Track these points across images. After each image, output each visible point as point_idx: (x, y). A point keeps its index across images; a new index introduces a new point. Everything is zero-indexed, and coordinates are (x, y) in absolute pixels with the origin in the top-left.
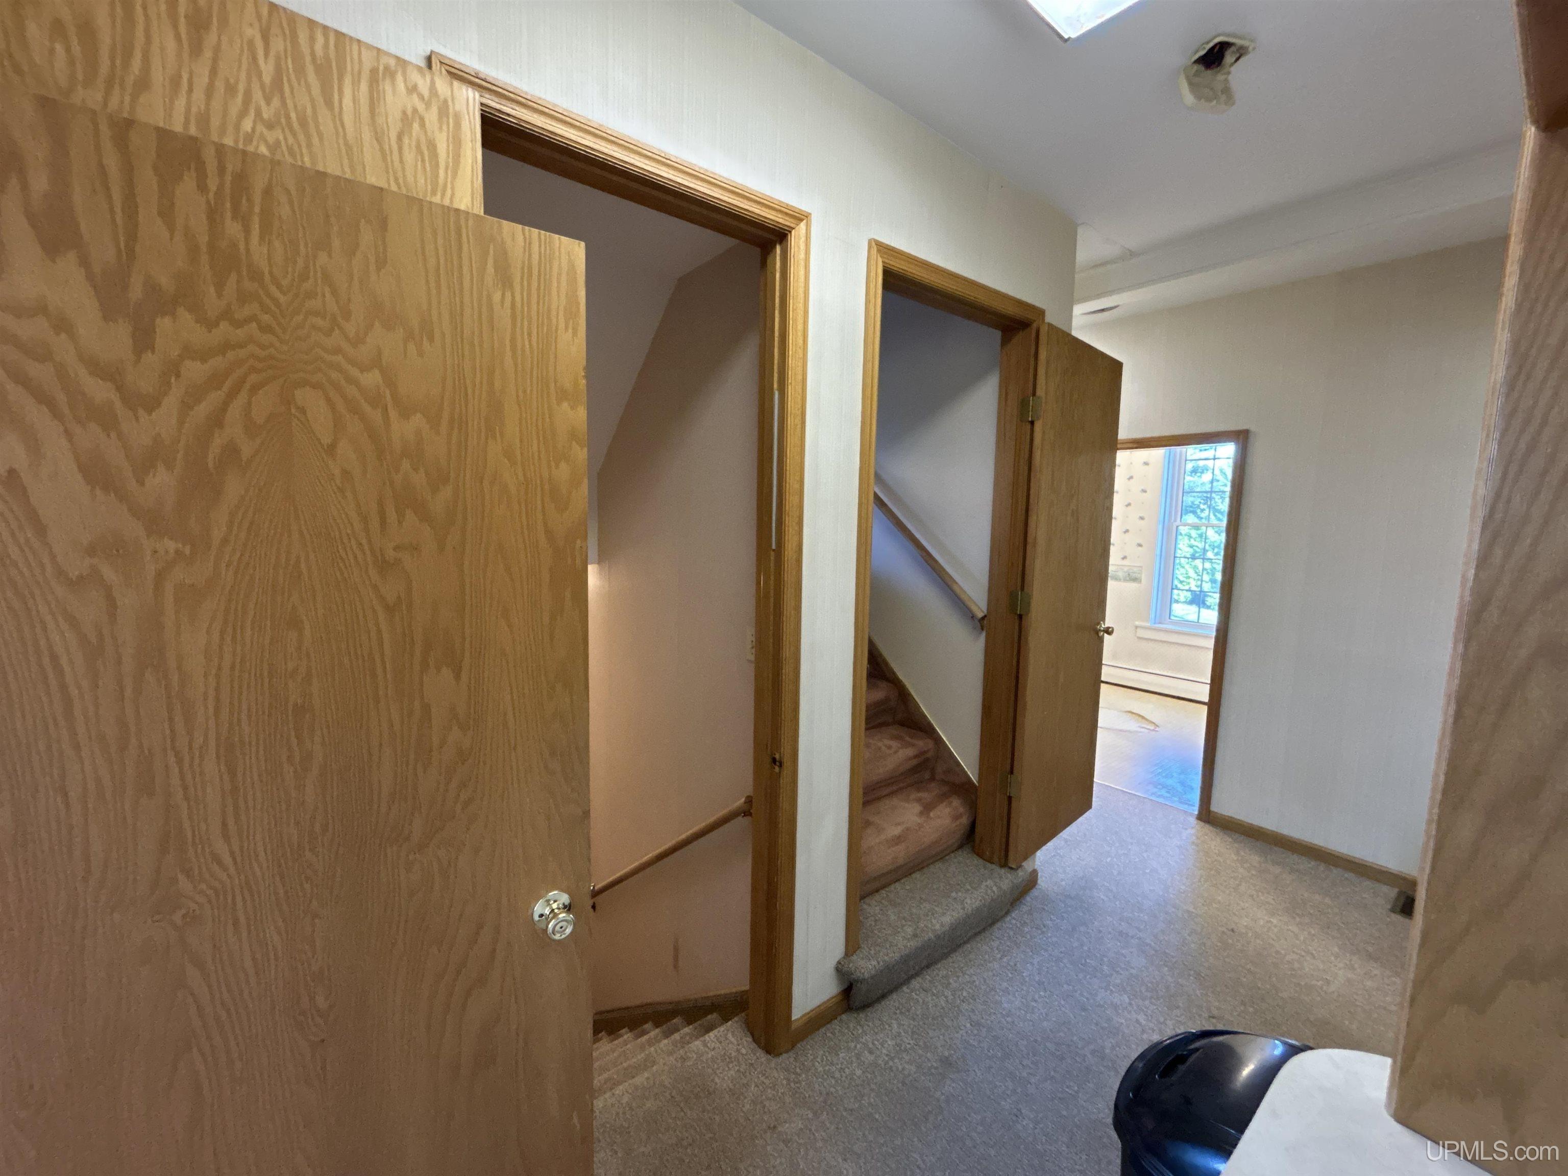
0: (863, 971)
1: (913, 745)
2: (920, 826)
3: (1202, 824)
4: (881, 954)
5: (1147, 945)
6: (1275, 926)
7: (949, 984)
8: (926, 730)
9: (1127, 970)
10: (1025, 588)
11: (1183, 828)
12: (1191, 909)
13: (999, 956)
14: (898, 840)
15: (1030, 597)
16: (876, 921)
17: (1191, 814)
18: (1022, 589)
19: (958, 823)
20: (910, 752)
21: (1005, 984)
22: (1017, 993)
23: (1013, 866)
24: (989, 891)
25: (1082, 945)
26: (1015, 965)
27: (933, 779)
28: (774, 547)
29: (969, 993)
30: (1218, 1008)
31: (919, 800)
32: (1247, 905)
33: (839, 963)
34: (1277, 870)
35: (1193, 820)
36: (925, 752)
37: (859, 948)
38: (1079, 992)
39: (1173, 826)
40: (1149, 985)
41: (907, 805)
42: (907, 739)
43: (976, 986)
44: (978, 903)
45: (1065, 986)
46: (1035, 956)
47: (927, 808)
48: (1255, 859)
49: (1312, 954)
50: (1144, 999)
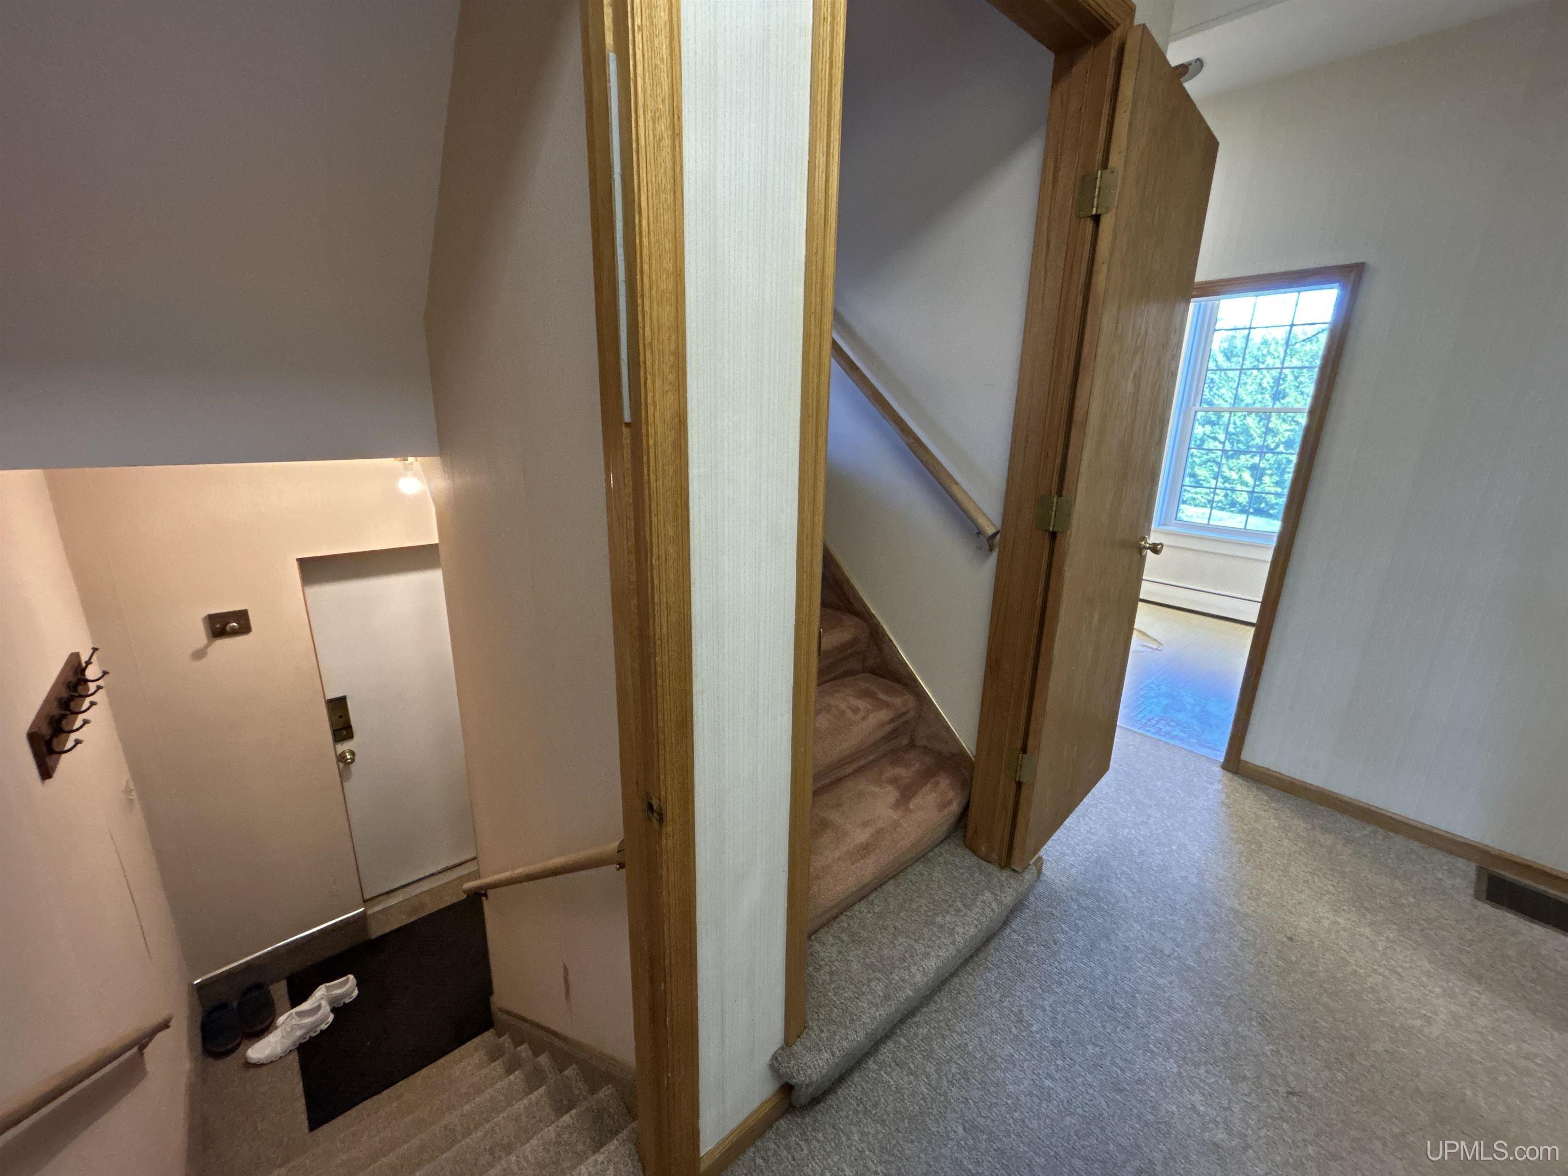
0: (809, 1072)
1: (888, 705)
2: (896, 825)
3: (1230, 775)
4: (837, 1038)
5: (1189, 968)
6: (1345, 930)
7: (932, 1051)
8: (906, 682)
9: (1169, 1014)
10: (1064, 492)
11: (1208, 782)
12: (1236, 906)
13: (998, 996)
14: (865, 849)
15: (1071, 504)
16: (831, 973)
17: (1215, 762)
18: (1060, 494)
19: (946, 812)
20: (883, 715)
21: (1009, 1049)
22: (1026, 1064)
23: (1017, 869)
24: (988, 910)
25: (1106, 973)
26: (1020, 1011)
27: (912, 745)
28: (627, 418)
29: (959, 1067)
30: (1297, 1076)
31: (894, 781)
32: (1303, 897)
33: (775, 1057)
34: (1327, 840)
35: (1217, 770)
36: (904, 714)
37: (805, 1027)
38: (1109, 1058)
39: (1195, 780)
40: (1201, 1039)
41: (877, 789)
42: (882, 696)
43: (969, 1053)
44: (973, 931)
45: (1090, 1047)
46: (1046, 995)
47: (907, 793)
48: (1300, 825)
49: (1399, 974)
50: (1197, 1065)
